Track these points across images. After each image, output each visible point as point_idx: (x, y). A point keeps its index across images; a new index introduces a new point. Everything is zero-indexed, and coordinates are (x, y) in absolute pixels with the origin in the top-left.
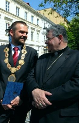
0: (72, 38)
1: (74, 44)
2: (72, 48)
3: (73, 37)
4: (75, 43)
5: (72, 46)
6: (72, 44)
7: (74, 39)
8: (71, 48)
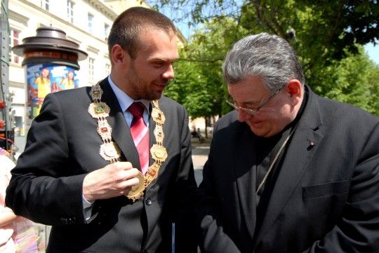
0: (200, 81)
1: (203, 94)
2: (201, 105)
3: (201, 78)
4: (205, 92)
5: (200, 100)
6: (199, 95)
7: (204, 83)
8: (197, 104)
